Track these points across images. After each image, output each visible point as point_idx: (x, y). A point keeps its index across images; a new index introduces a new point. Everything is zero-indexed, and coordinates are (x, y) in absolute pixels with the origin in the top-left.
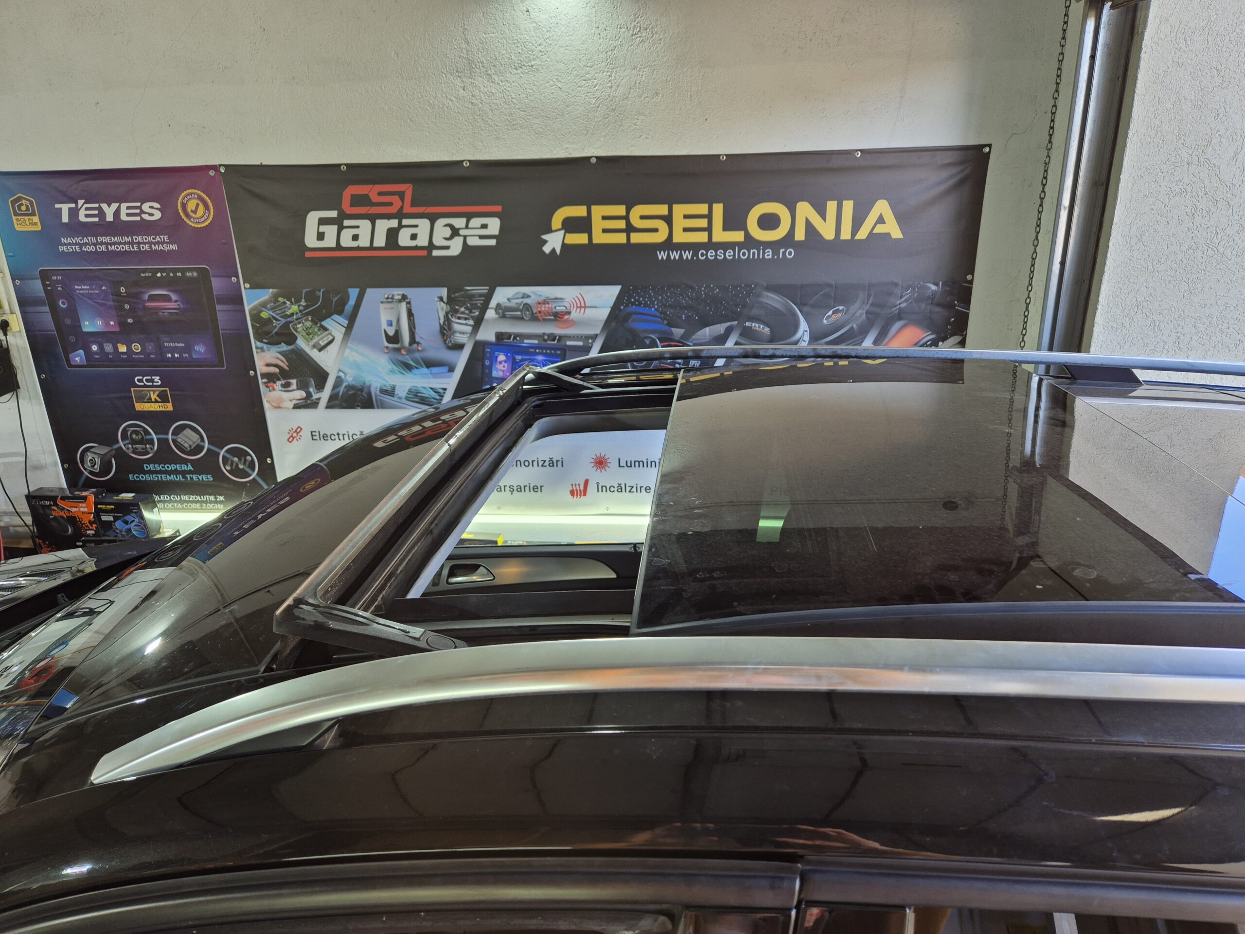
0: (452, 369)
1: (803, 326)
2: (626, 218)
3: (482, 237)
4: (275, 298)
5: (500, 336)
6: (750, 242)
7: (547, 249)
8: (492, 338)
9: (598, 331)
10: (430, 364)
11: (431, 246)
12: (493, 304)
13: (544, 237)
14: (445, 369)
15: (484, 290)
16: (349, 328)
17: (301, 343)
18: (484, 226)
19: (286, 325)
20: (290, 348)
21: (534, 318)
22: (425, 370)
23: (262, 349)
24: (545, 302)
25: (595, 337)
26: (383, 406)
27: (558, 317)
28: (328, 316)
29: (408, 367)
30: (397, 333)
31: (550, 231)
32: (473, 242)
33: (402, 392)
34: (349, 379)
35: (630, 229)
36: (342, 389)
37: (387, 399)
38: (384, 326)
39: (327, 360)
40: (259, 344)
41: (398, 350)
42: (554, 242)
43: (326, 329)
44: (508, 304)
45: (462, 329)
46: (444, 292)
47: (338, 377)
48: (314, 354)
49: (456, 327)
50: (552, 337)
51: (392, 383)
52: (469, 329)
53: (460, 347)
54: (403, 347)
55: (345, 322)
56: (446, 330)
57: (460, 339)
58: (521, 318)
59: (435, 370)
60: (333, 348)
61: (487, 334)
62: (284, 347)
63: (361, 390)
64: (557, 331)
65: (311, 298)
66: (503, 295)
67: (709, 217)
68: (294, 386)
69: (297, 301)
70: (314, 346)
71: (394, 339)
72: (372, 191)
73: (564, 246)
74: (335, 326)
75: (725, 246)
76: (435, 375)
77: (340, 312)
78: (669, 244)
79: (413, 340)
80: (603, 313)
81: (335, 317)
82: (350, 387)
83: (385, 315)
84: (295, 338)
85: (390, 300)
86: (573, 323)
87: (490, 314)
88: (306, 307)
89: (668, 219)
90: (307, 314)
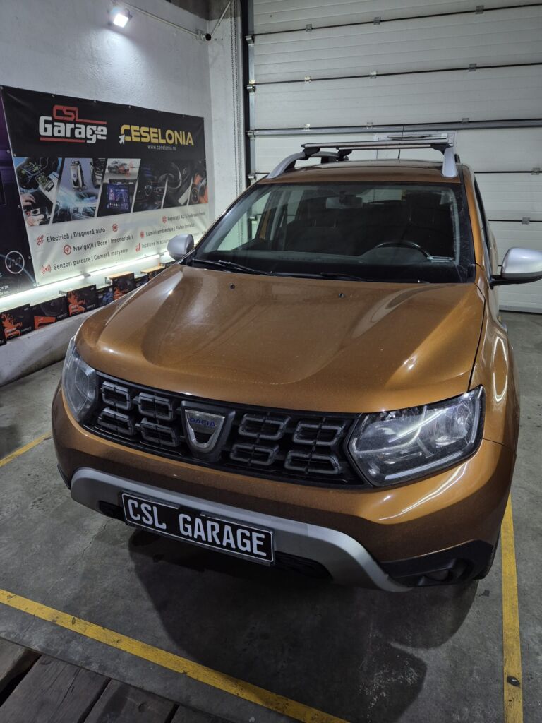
0: (97, 198)
1: (180, 175)
2: (139, 131)
3: (102, 135)
4: (28, 162)
5: (111, 181)
6: (167, 144)
7: (121, 142)
8: (108, 182)
9: (136, 178)
10: (90, 195)
11: (86, 139)
12: (107, 166)
13: (120, 137)
14: (94, 198)
15: (103, 159)
16: (59, 179)
17: (40, 187)
18: (102, 131)
19: (33, 178)
20: (36, 190)
21: (120, 173)
22: (88, 199)
23: (23, 191)
24: (122, 165)
25: (135, 180)
26: (75, 219)
27: (126, 172)
28: (51, 172)
29: (82, 198)
30: (77, 180)
31: (121, 135)
32: (100, 137)
33: (81, 211)
34: (61, 206)
35: (141, 136)
36: (59, 212)
37: (76, 215)
38: (73, 177)
39: (51, 196)
40: (22, 189)
41: (78, 189)
42: (122, 139)
43: (50, 179)
44: (112, 166)
45: (98, 177)
46: (91, 160)
47: (57, 206)
48: (46, 193)
49: (97, 177)
50: (125, 180)
51: (77, 206)
52: (100, 178)
53: (98, 187)
54: (80, 188)
55: (58, 175)
56: (94, 179)
57: (99, 182)
58: (115, 173)
59: (92, 198)
60: (54, 189)
61: (106, 181)
62: (33, 190)
63: (66, 211)
64: (127, 178)
65: (44, 163)
66: (110, 162)
67: (158, 133)
68: (39, 213)
69: (38, 164)
70: (46, 189)
71: (76, 183)
72: (64, 108)
73: (125, 141)
74: (54, 177)
75: (162, 145)
76: (92, 201)
77: (56, 171)
78: (150, 143)
79: (83, 185)
80: (136, 170)
81: (54, 173)
82: (62, 210)
83: (73, 172)
84: (38, 185)
85: (74, 164)
86: (130, 174)
87: (107, 171)
88: (42, 168)
89: (149, 133)
90: (42, 171)
